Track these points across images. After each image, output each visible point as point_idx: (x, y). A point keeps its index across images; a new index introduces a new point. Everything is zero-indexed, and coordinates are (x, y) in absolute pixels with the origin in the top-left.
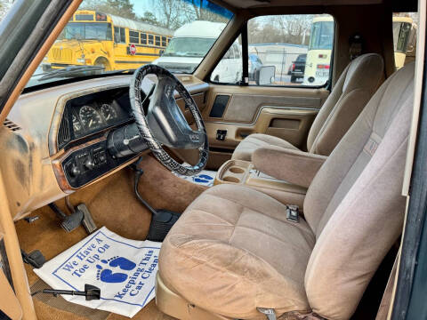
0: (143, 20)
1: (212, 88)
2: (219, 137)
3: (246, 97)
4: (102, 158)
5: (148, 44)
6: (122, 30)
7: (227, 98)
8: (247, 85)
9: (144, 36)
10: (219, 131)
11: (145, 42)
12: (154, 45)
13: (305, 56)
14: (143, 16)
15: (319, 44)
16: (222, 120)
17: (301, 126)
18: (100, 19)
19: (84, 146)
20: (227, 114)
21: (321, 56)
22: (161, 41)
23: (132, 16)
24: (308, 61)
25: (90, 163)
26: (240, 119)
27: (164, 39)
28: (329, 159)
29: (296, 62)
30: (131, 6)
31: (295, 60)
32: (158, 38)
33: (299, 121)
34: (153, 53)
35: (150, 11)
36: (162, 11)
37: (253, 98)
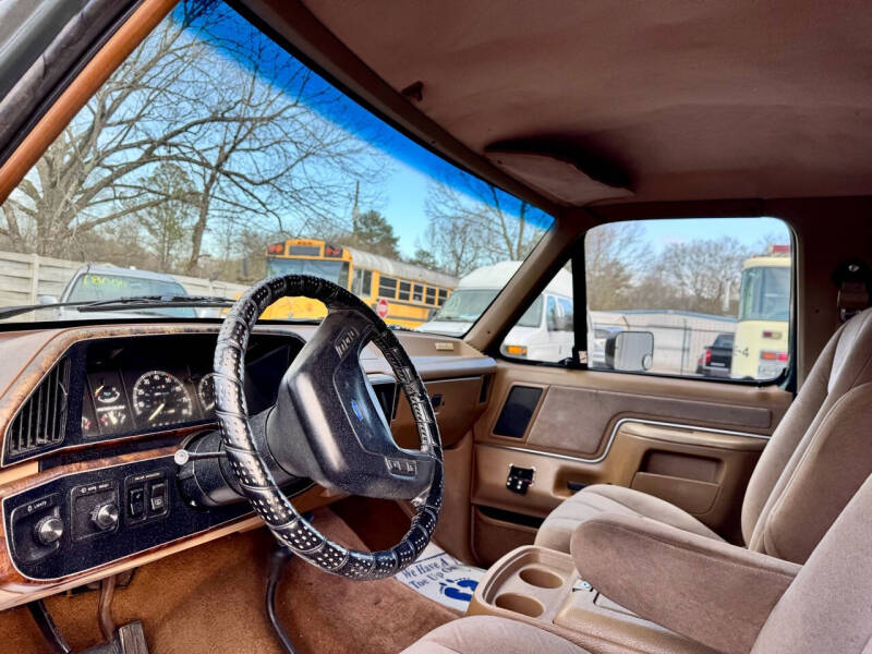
0: (412, 263)
1: (504, 371)
2: (514, 483)
3: (580, 395)
4: (157, 503)
5: (411, 301)
6: (368, 274)
7: (537, 393)
8: (584, 367)
9: (405, 287)
10: (514, 471)
11: (405, 297)
12: (423, 303)
13: (731, 336)
14: (413, 257)
15: (761, 311)
16: (522, 444)
17: (723, 476)
18: (331, 255)
19: (106, 464)
20: (534, 431)
21: (767, 335)
22: (437, 297)
23: (393, 255)
24: (739, 344)
25: (103, 512)
26: (566, 444)
27: (443, 293)
28: (805, 572)
29: (712, 348)
30: (395, 241)
31: (711, 344)
32: (431, 292)
33: (717, 461)
34: (419, 317)
35: (426, 248)
36: (447, 249)
37: (597, 397)
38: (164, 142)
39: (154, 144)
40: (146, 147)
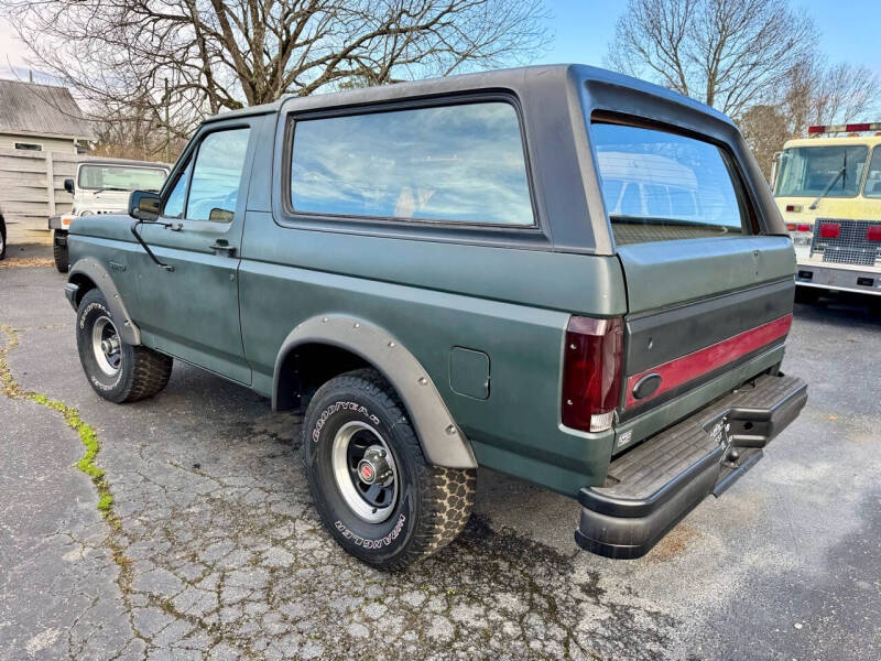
38: (344, 55)
39: (337, 59)
40: (329, 62)
